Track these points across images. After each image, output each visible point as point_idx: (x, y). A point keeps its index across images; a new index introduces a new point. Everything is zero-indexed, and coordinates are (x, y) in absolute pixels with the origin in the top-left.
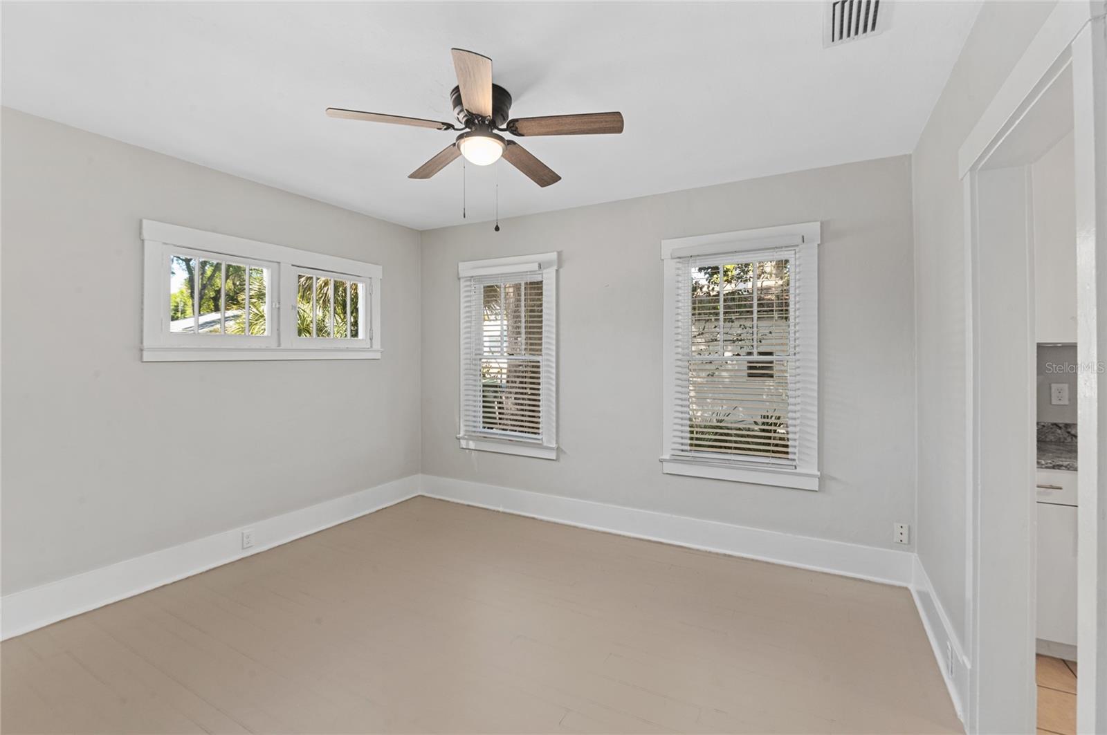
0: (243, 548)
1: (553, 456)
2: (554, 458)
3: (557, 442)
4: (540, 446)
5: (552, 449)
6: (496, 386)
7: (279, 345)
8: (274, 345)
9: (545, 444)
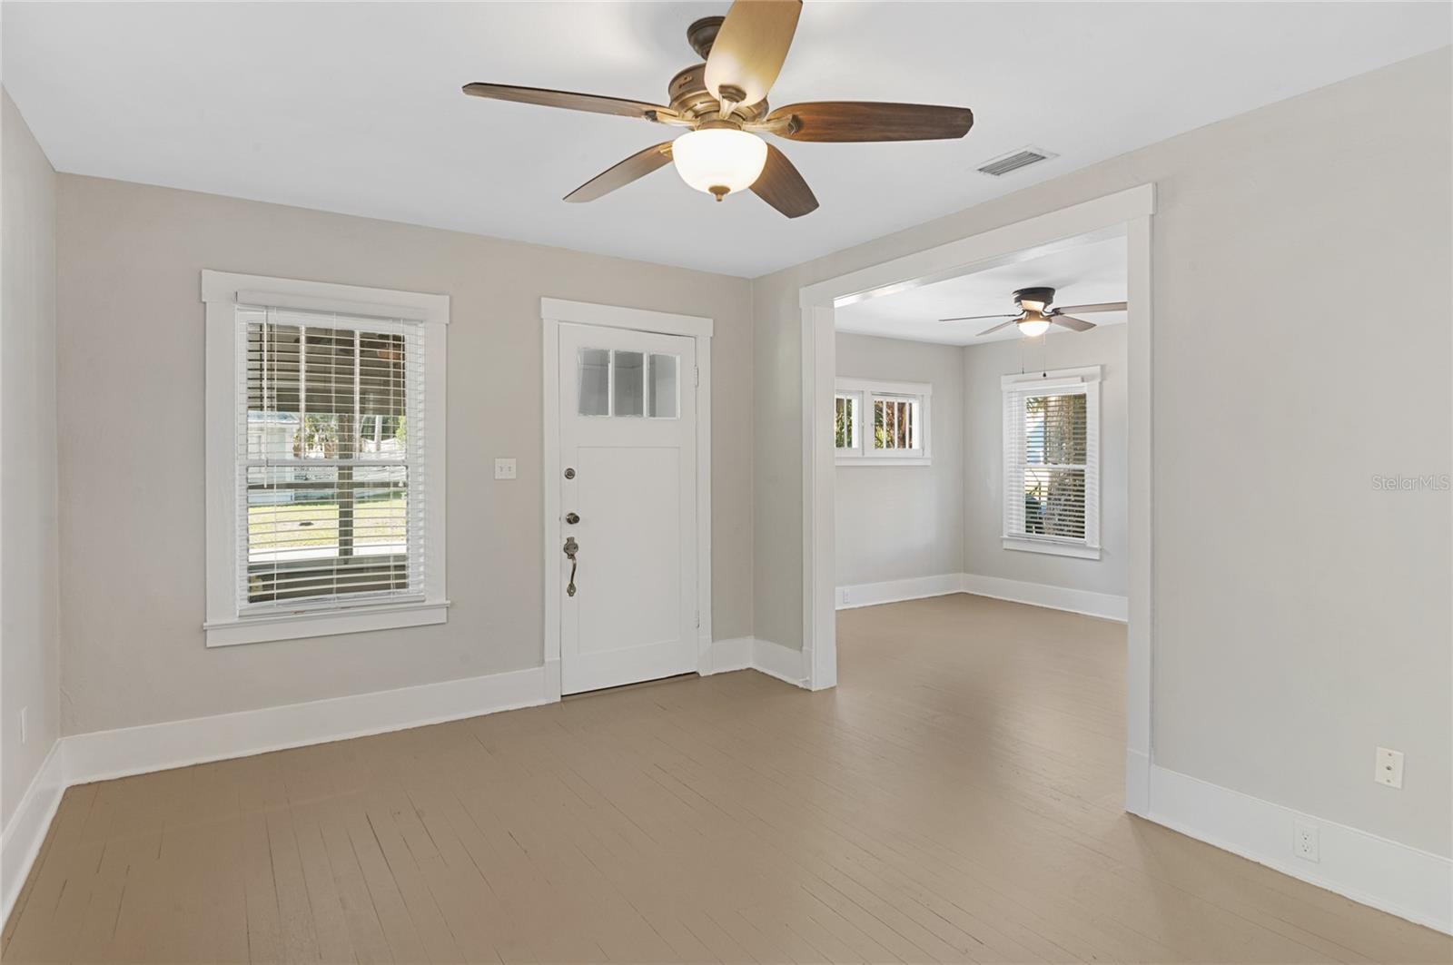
0: (844, 603)
1: (1096, 556)
2: (1098, 558)
3: (1100, 544)
4: (1084, 547)
5: (1095, 549)
6: (1034, 503)
7: (863, 454)
8: (860, 455)
9: (1088, 545)
